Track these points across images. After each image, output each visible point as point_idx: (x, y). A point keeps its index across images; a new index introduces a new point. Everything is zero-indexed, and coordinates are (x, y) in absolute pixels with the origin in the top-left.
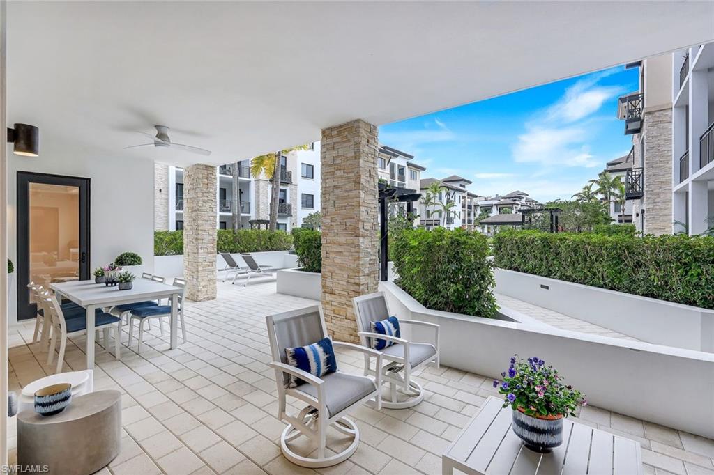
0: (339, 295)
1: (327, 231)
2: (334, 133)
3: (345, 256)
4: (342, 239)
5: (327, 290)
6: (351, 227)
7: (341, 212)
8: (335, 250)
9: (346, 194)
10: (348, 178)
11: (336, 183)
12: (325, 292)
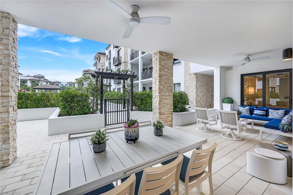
0: (166, 114)
1: (161, 91)
2: (164, 55)
3: (168, 100)
4: (167, 94)
5: (161, 114)
6: (170, 90)
7: (167, 84)
8: (164, 98)
9: (169, 78)
10: (169, 73)
11: (165, 73)
12: (160, 115)
